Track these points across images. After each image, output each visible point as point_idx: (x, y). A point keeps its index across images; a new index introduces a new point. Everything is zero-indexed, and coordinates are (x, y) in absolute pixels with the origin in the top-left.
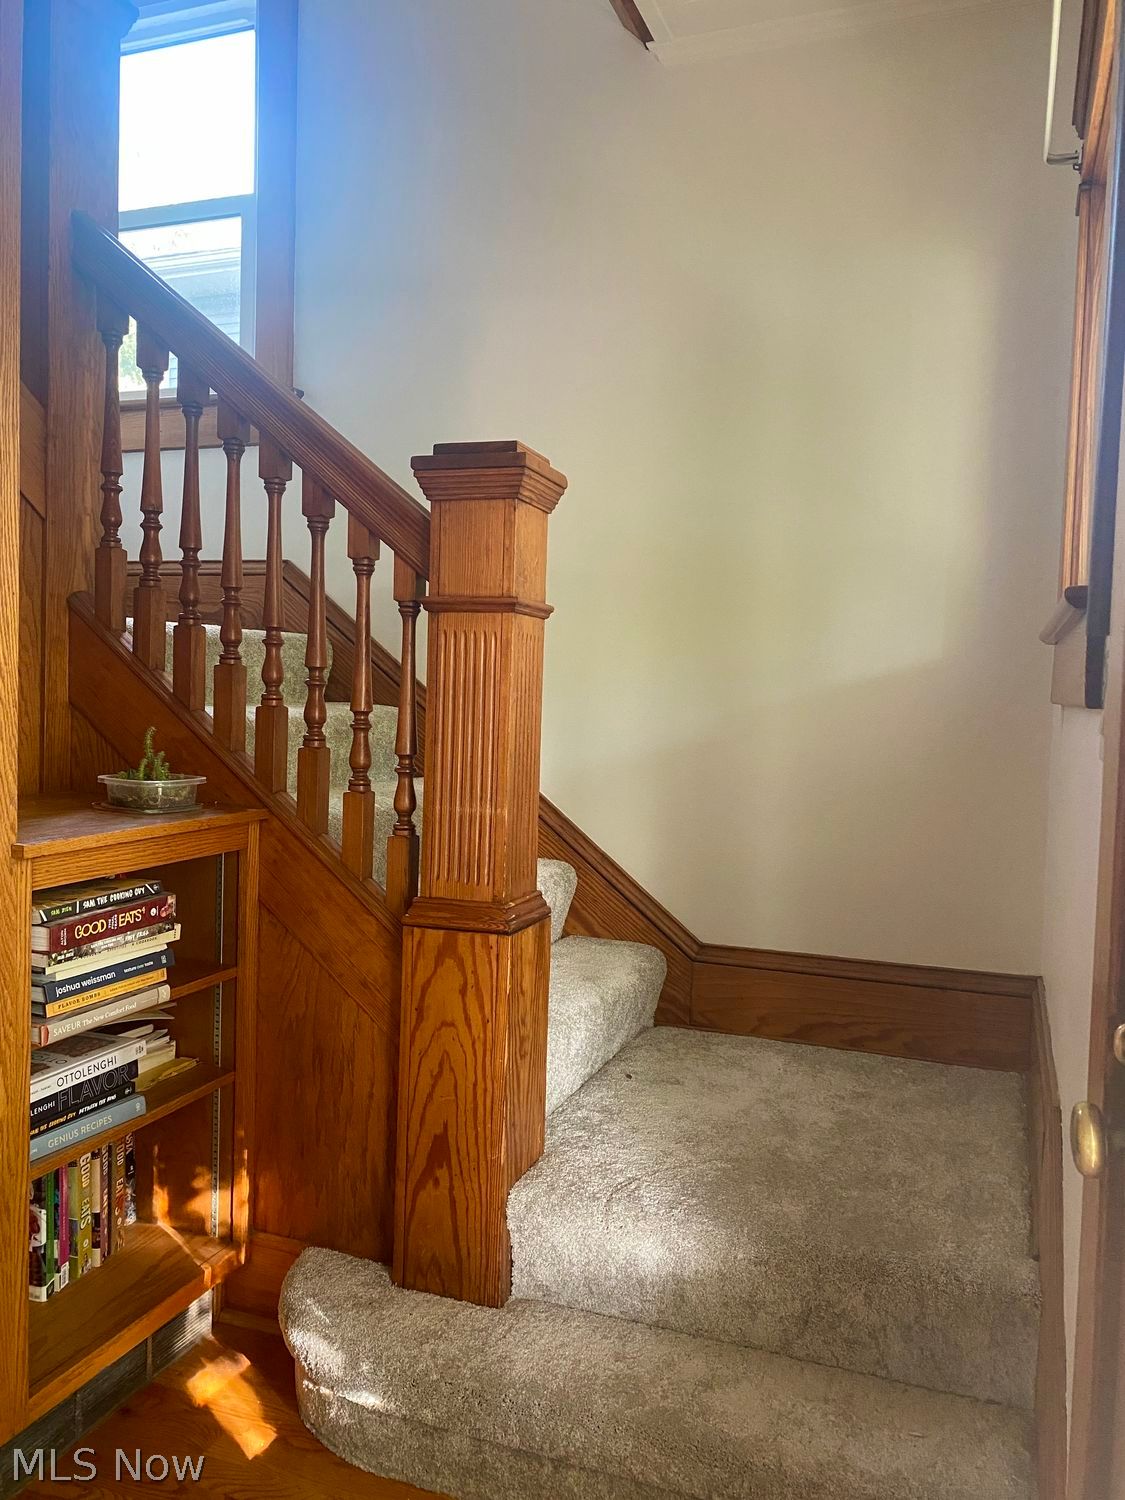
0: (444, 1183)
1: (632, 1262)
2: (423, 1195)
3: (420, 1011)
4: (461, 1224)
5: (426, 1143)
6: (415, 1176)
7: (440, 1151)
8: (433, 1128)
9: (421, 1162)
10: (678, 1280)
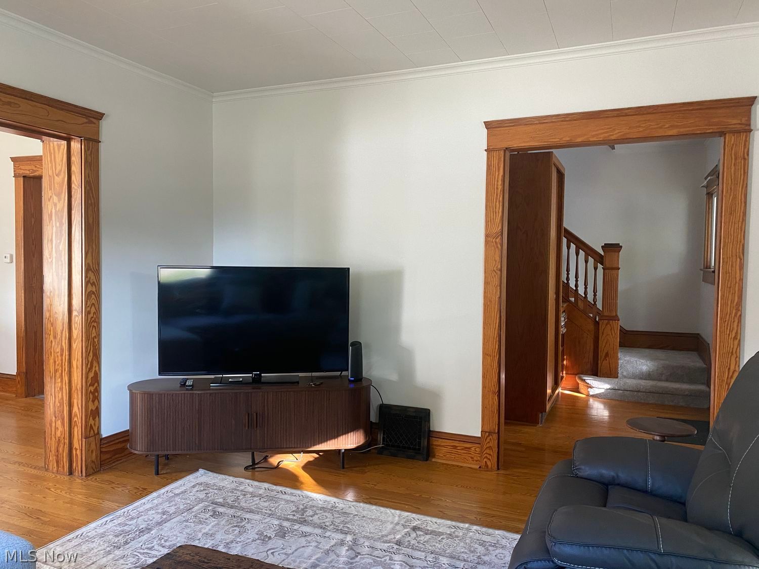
0: (608, 360)
1: (641, 369)
2: (604, 362)
3: (603, 333)
4: (611, 367)
5: (604, 354)
6: (602, 359)
7: (607, 355)
8: (605, 351)
9: (603, 357)
10: (649, 371)
